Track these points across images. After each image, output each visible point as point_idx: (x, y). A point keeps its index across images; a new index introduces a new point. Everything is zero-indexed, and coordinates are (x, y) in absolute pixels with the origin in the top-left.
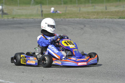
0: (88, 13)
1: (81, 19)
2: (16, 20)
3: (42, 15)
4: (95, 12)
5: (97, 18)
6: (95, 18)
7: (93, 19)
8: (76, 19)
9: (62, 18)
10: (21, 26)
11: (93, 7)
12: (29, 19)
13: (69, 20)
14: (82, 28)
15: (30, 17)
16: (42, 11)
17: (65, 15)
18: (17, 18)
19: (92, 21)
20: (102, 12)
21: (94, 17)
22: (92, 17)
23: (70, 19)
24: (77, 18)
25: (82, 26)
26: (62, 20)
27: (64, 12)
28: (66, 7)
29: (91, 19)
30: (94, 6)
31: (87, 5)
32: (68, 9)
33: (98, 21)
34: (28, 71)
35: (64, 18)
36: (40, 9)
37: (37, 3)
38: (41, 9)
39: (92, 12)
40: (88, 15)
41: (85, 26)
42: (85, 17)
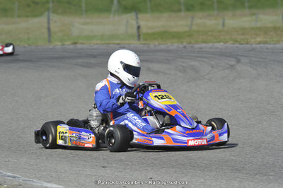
0: (243, 31)
1: (227, 45)
2: (82, 49)
3: (139, 36)
4: (259, 29)
5: (265, 43)
6: (260, 43)
7: (256, 44)
8: (216, 45)
9: (185, 44)
10: (93, 61)
11: (254, 17)
12: (111, 45)
13: (201, 48)
14: (232, 66)
15: (112, 42)
16: (139, 28)
17: (189, 36)
18: (82, 43)
19: (253, 49)
20: (275, 29)
21: (259, 39)
22: (253, 40)
23: (204, 45)
24: (219, 42)
25: (233, 62)
26: (185, 47)
27: (187, 29)
28: (193, 18)
29: (252, 44)
30: (254, 14)
31: (238, 12)
32: (198, 21)
33: (267, 49)
34: (114, 165)
35: (190, 43)
36: (134, 22)
37: (126, 9)
38: (137, 23)
39: (252, 29)
40: (243, 34)
41: (238, 61)
42: (236, 41)
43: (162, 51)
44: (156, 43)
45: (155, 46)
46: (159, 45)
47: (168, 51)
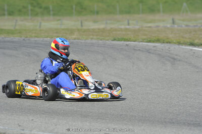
43: (9, 42)
44: (3, 36)
45: (3, 38)
46: (5, 37)
47: (13, 42)
